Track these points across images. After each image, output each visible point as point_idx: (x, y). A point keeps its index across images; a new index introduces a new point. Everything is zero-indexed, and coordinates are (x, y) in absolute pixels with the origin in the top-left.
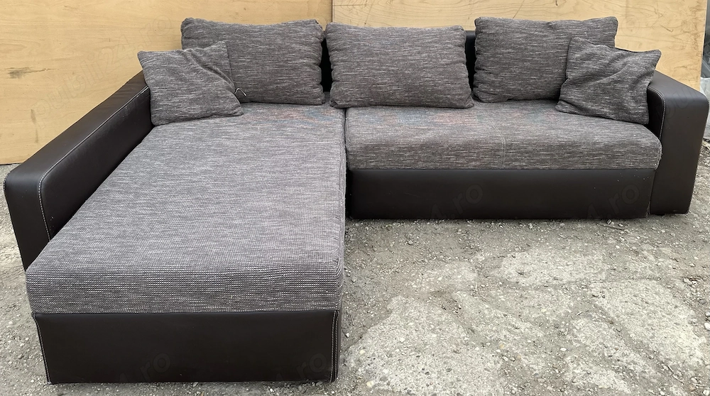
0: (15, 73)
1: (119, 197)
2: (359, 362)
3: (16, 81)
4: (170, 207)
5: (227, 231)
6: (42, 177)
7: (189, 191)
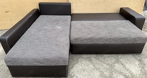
0: (6, 12)
1: (24, 40)
2: (72, 73)
3: (7, 13)
4: (34, 43)
5: (45, 49)
6: (7, 38)
7: (38, 39)
